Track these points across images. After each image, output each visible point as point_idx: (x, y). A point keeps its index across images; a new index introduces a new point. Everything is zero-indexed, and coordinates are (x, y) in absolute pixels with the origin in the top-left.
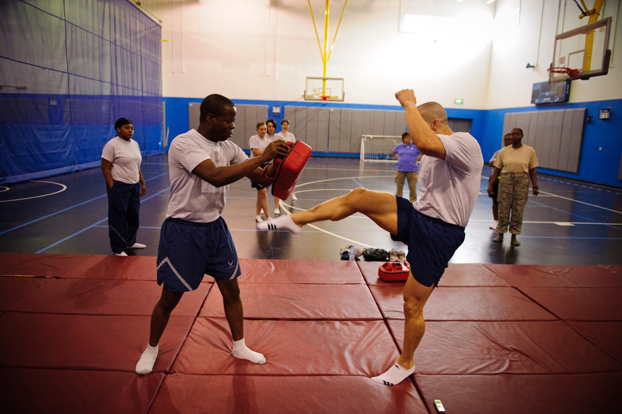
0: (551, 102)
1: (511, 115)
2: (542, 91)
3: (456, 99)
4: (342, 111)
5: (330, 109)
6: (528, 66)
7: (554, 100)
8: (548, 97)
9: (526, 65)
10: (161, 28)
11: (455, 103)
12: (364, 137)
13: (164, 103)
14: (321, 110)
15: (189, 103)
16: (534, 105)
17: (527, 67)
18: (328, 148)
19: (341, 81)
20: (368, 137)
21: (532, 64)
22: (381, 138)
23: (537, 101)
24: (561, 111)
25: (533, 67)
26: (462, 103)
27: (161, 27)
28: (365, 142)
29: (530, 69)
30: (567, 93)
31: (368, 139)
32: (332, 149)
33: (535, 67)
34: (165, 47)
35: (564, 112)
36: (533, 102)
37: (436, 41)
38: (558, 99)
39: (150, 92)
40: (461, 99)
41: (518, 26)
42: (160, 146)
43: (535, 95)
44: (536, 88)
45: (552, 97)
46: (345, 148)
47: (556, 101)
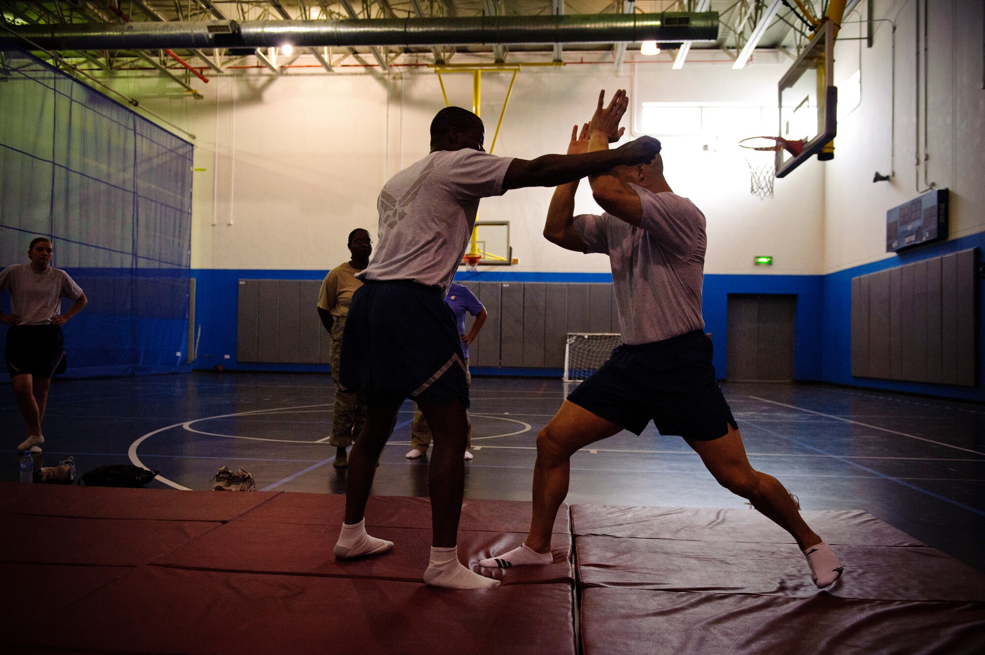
0: (918, 242)
1: (860, 279)
2: (902, 224)
3: (758, 257)
4: (526, 287)
5: (502, 284)
6: (878, 178)
7: (922, 239)
8: (910, 233)
9: (873, 176)
10: (193, 150)
11: (757, 264)
12: (570, 336)
13: (194, 280)
14: (484, 285)
15: (240, 280)
16: (894, 254)
17: (875, 180)
18: (500, 359)
19: (505, 227)
20: (579, 337)
21: (883, 174)
22: (606, 337)
23: (895, 245)
24: (934, 259)
25: (886, 178)
26: (770, 264)
27: (192, 145)
28: (571, 345)
29: (880, 183)
30: (942, 220)
31: (580, 340)
32: (507, 362)
33: (891, 178)
34: (199, 182)
35: (942, 259)
36: (889, 248)
37: (709, 147)
38: (927, 234)
39: (157, 258)
40: (767, 258)
41: (859, 105)
42: (180, 358)
43: (892, 233)
44: (892, 220)
45: (918, 232)
46: (534, 358)
47: (924, 239)
